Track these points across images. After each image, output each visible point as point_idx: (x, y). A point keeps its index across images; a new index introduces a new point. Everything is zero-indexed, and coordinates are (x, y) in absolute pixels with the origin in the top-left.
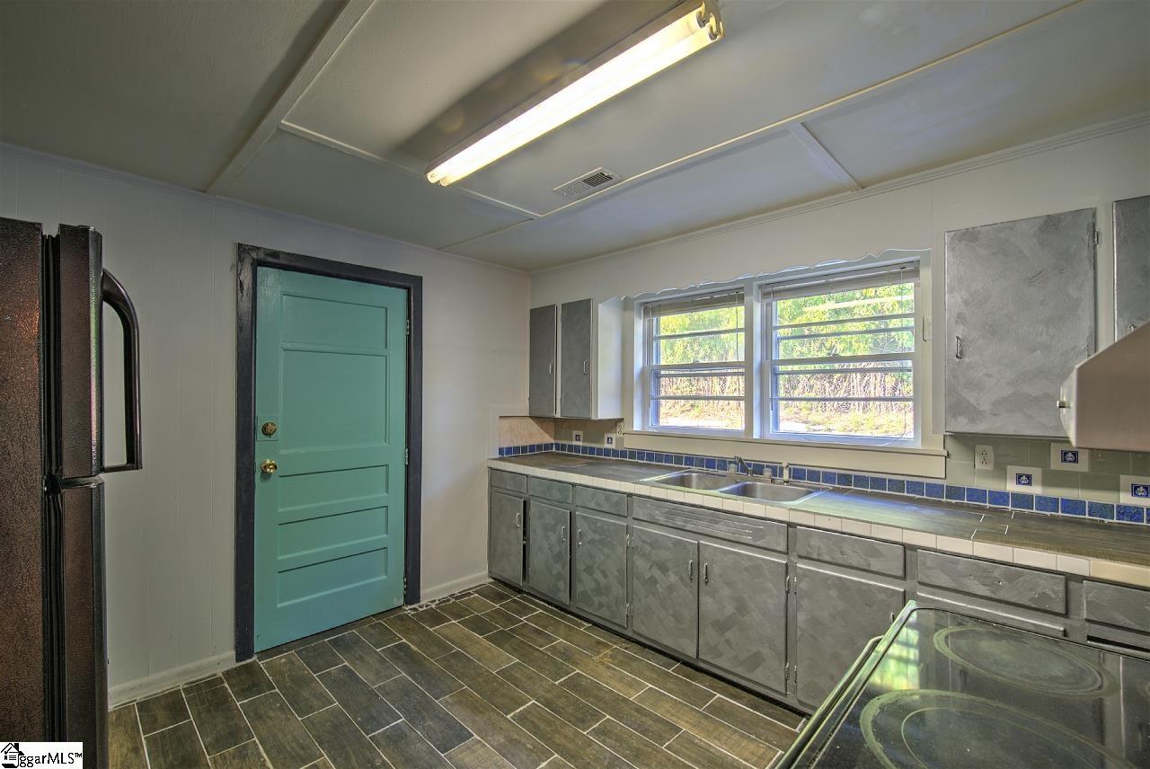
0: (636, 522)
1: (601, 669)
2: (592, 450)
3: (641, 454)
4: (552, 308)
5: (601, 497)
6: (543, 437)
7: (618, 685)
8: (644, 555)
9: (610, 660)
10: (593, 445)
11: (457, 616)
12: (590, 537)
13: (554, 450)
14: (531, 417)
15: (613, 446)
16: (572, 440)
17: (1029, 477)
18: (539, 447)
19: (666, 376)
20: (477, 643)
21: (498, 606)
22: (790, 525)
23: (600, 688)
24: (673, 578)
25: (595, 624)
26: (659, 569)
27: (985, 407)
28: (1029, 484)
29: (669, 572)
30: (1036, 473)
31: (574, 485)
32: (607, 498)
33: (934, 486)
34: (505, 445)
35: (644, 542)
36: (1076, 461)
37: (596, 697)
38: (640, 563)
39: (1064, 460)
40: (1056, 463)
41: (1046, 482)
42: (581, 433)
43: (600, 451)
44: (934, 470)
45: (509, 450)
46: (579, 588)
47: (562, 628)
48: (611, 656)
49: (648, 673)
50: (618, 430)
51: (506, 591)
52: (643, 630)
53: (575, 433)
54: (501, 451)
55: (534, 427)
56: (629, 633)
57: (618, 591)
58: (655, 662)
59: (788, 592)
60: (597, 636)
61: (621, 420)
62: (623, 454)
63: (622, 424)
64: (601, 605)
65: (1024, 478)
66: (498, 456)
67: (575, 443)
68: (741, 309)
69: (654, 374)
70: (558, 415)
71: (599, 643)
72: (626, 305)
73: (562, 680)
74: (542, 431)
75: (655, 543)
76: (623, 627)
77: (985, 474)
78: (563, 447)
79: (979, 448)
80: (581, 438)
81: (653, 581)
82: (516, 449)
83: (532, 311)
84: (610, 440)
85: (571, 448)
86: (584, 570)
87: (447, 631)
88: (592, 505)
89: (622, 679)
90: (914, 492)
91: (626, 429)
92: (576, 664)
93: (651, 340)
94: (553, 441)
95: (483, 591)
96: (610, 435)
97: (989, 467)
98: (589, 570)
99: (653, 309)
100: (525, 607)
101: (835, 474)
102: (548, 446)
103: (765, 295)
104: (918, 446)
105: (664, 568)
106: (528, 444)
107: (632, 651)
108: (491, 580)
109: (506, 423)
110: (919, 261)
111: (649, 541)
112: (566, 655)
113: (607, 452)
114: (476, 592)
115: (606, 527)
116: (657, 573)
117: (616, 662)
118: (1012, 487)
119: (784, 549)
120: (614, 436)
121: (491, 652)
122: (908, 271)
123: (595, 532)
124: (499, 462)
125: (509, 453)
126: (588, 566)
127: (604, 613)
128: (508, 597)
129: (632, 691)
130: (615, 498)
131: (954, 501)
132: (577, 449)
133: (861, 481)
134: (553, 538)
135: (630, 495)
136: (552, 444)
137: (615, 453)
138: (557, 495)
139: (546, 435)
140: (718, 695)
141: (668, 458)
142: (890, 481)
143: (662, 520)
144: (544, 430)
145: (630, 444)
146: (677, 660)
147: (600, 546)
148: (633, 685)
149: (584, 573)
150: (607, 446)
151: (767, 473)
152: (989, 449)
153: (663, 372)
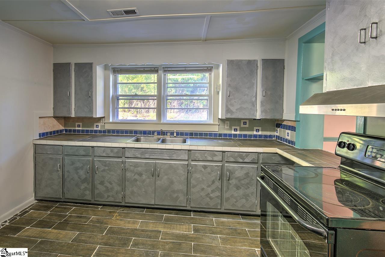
0: (126, 159)
1: (118, 222)
2: (87, 131)
3: (113, 131)
4: (69, 64)
5: (109, 151)
6: (59, 126)
7: (130, 225)
8: (131, 171)
9: (119, 217)
10: (88, 129)
11: (28, 224)
12: (102, 169)
13: (64, 132)
14: (54, 117)
15: (99, 129)
16: (75, 127)
17: (237, 129)
18: (57, 131)
19: (122, 99)
20: (50, 232)
21: (49, 212)
22: (189, 150)
23: (123, 229)
24: (144, 177)
25: (104, 205)
26: (138, 175)
27: (234, 111)
28: (237, 131)
29: (143, 175)
30: (238, 128)
31: (93, 147)
32: (112, 151)
33: (216, 134)
34: (41, 132)
35: (131, 166)
36: (246, 124)
37: (124, 233)
38: (128, 174)
39: (244, 124)
40: (242, 125)
41: (240, 130)
42: (81, 124)
43: (92, 131)
44: (215, 129)
45: (43, 134)
46: (96, 192)
47: (90, 211)
48: (119, 215)
49: (137, 217)
50: (101, 121)
51: (50, 204)
52: (131, 201)
53: (77, 124)
54: (40, 136)
55: (55, 122)
56: (123, 204)
57: (117, 188)
58: (137, 211)
59: (188, 173)
60: (108, 209)
61: (104, 117)
62: (104, 132)
63: (104, 119)
64: (109, 196)
65: (236, 129)
66: (38, 138)
67: (77, 128)
68: (156, 75)
69: (117, 98)
70: (73, 115)
71: (110, 212)
72: (106, 68)
73: (105, 232)
74: (58, 123)
75: (136, 165)
76: (121, 203)
77: (227, 129)
78: (70, 131)
79: (226, 122)
80: (81, 126)
81: (136, 180)
82: (47, 133)
83: (55, 65)
84: (97, 126)
85: (74, 131)
86: (99, 184)
87: (27, 234)
88: (104, 155)
89: (129, 222)
90: (210, 136)
91: (106, 121)
92: (107, 224)
93: (116, 84)
94: (64, 128)
95: (33, 207)
96: (97, 124)
97: (228, 127)
98: (102, 183)
99: (117, 71)
100: (65, 208)
101: (188, 133)
102: (61, 131)
103: (165, 71)
104: (212, 122)
105: (140, 174)
106: (52, 130)
107: (126, 211)
108: (36, 201)
109: (42, 120)
110: (212, 67)
111: (133, 165)
112: (98, 221)
113: (96, 131)
114: (31, 209)
115: (111, 163)
116: (137, 177)
117: (123, 217)
118: (233, 132)
119: (187, 159)
120: (99, 124)
121: (61, 234)
122: (209, 69)
123: (105, 166)
124: (39, 141)
125: (43, 136)
126: (101, 181)
127: (111, 199)
128: (52, 207)
129: (136, 225)
130: (116, 150)
131: (220, 138)
132: (79, 131)
133: (196, 134)
134: (82, 173)
135: (124, 148)
136: (63, 130)
137: (100, 132)
138: (83, 153)
139: (61, 126)
140: (165, 215)
141: (131, 132)
142: (204, 133)
143: (139, 156)
144: (60, 123)
145: (108, 127)
146: (144, 208)
147: (108, 172)
148: (134, 223)
149: (99, 185)
150: (95, 129)
151: (169, 134)
152: (228, 122)
153: (120, 98)
